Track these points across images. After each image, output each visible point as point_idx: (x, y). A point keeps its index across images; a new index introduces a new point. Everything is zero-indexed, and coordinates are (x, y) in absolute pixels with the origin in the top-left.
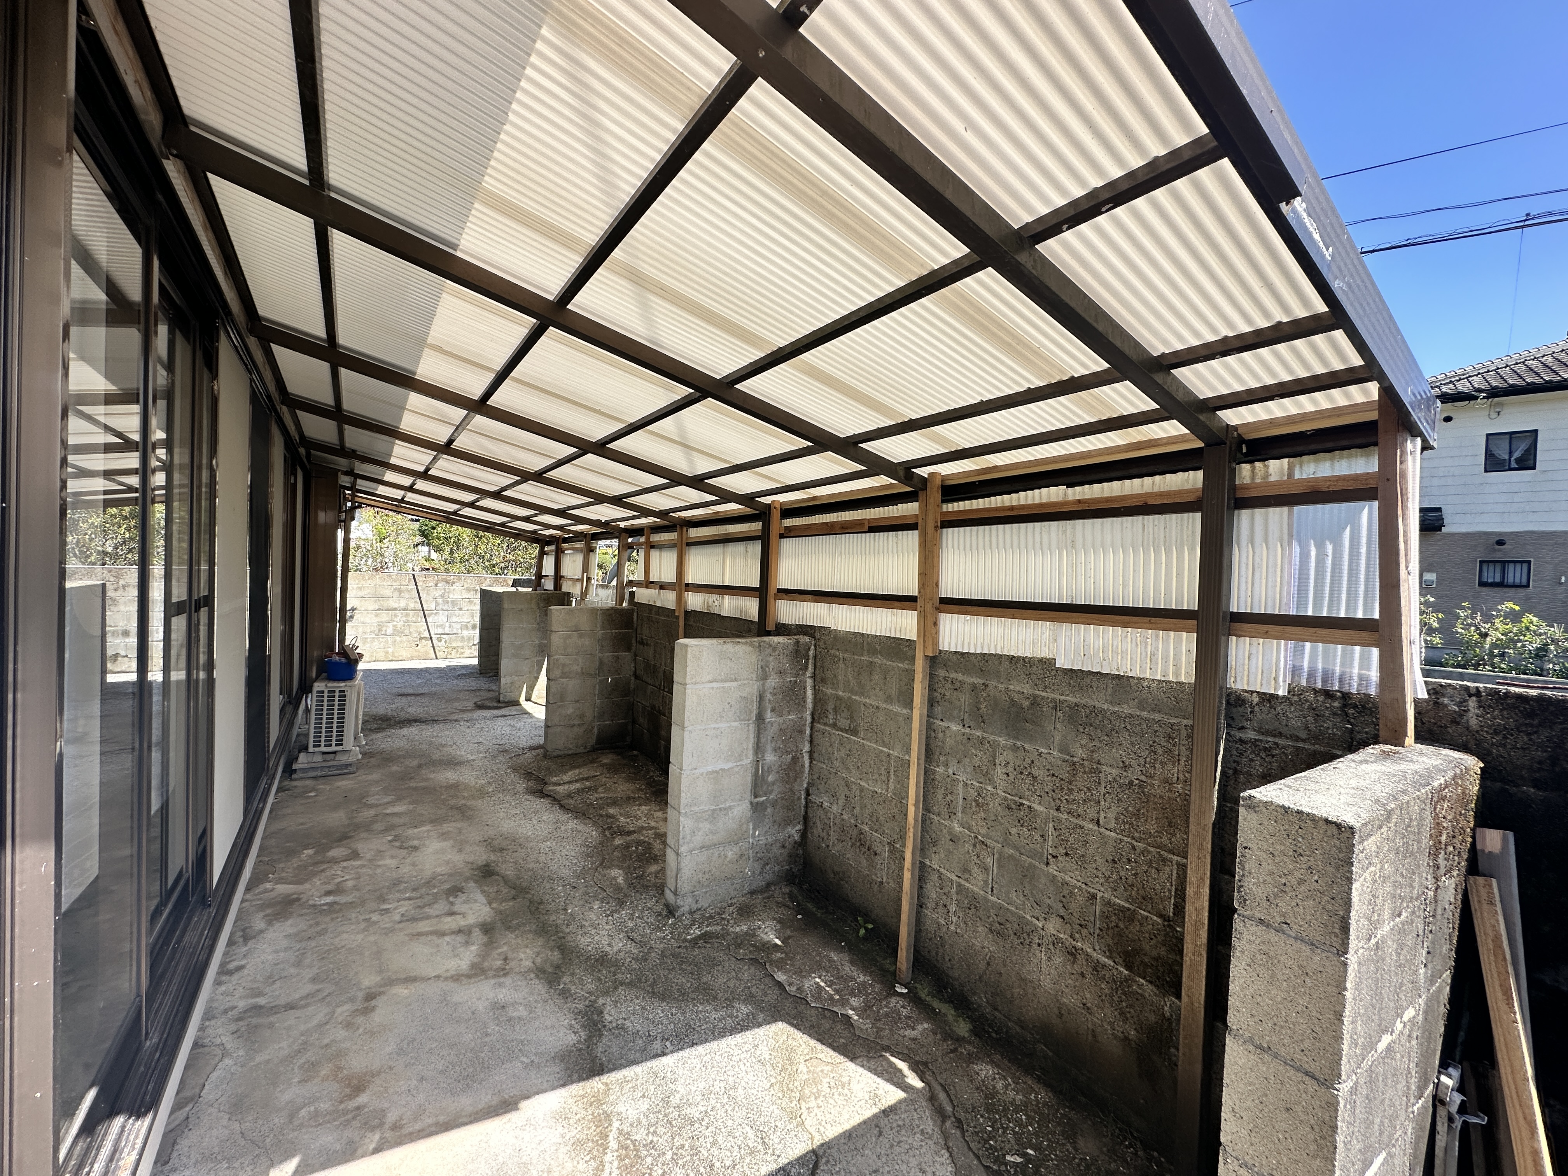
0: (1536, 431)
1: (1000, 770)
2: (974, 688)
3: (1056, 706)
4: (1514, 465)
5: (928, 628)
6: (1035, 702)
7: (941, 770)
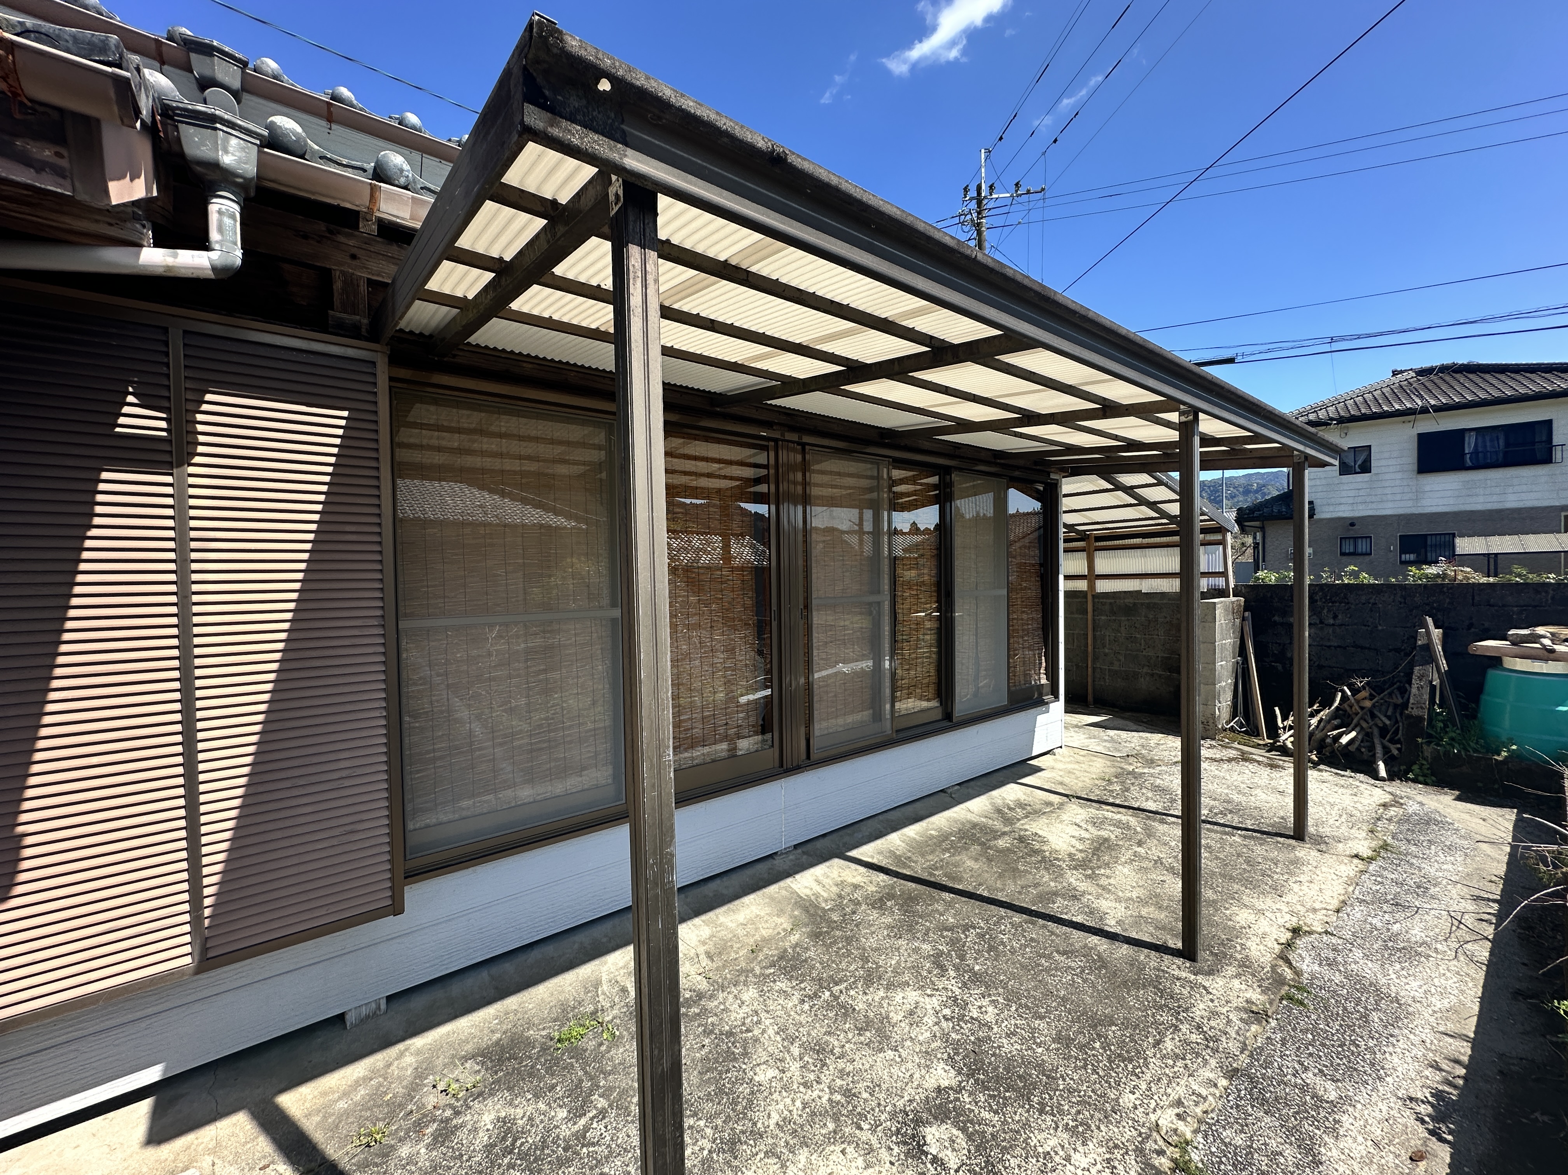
0: (1370, 446)
1: (1123, 628)
2: (1111, 603)
3: (1142, 604)
4: (1358, 470)
5: (1092, 586)
6: (1135, 604)
7: (1099, 633)
